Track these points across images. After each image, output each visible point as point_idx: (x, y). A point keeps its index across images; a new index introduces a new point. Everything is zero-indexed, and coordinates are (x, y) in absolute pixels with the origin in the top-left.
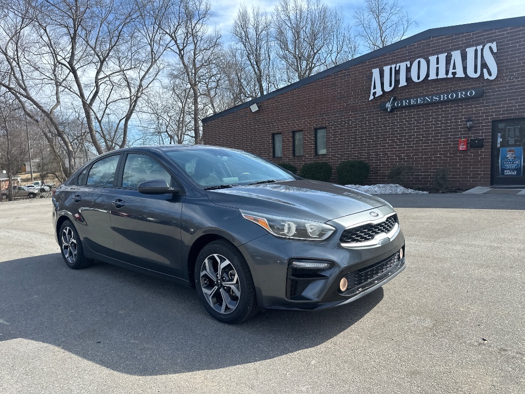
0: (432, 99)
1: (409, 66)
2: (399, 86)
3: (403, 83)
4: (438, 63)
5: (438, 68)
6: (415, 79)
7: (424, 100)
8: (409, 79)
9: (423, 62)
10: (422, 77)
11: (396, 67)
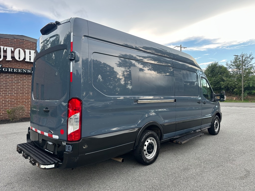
0: (27, 71)
1: (13, 50)
2: (7, 60)
3: (9, 58)
4: (30, 54)
5: (30, 56)
6: (17, 58)
7: (22, 71)
8: (13, 57)
9: (22, 51)
10: (22, 59)
11: (4, 48)
